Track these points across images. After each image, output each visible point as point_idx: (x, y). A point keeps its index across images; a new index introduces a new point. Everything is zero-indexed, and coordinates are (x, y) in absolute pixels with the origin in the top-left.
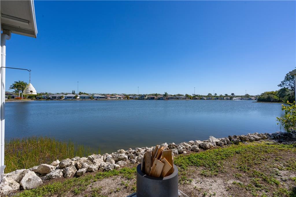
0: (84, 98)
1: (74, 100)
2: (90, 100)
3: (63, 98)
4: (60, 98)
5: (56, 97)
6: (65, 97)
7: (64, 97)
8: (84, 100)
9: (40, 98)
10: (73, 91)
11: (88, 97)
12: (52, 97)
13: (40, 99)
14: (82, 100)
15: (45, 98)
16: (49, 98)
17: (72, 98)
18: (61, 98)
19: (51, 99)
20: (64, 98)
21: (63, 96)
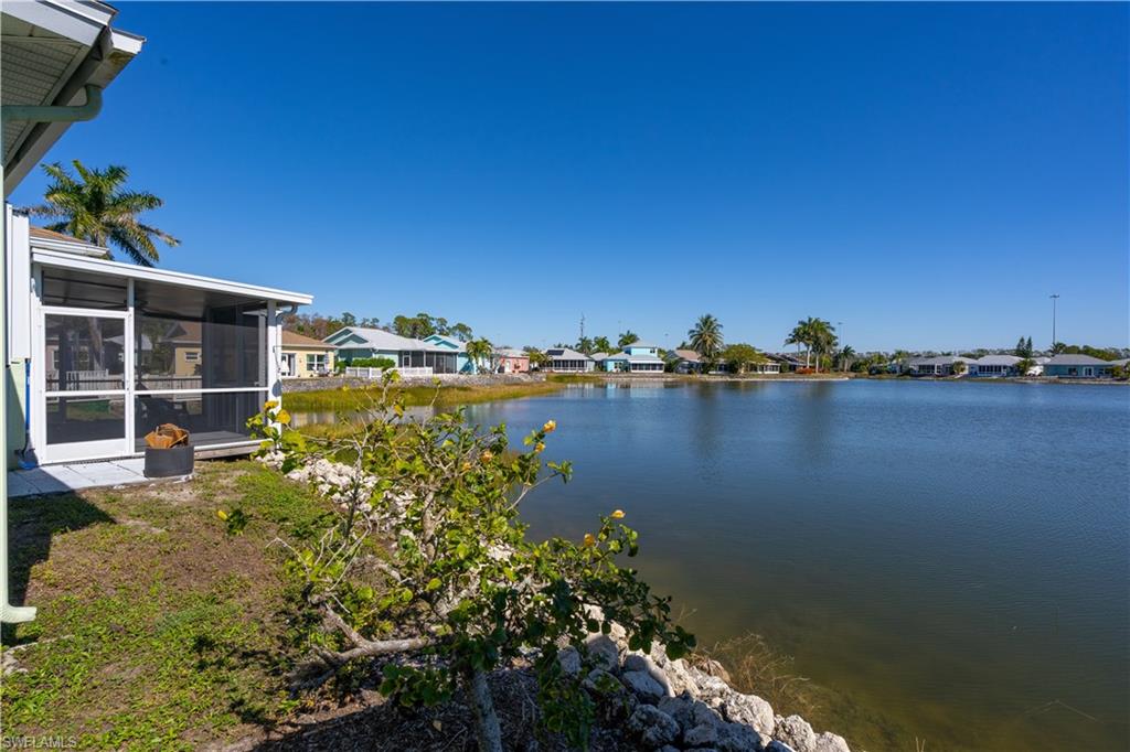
0: (1072, 371)
1: (1013, 381)
2: (1108, 381)
3: (962, 370)
4: (950, 370)
5: (933, 367)
6: (971, 366)
7: (967, 367)
8: (1067, 382)
9: (879, 372)
10: (1022, 340)
11: (1096, 367)
12: (920, 367)
13: (878, 376)
14: (1055, 382)
15: (895, 372)
16: (908, 373)
17: (1003, 372)
18: (953, 373)
19: (912, 376)
20: (966, 372)
21: (962, 363)
